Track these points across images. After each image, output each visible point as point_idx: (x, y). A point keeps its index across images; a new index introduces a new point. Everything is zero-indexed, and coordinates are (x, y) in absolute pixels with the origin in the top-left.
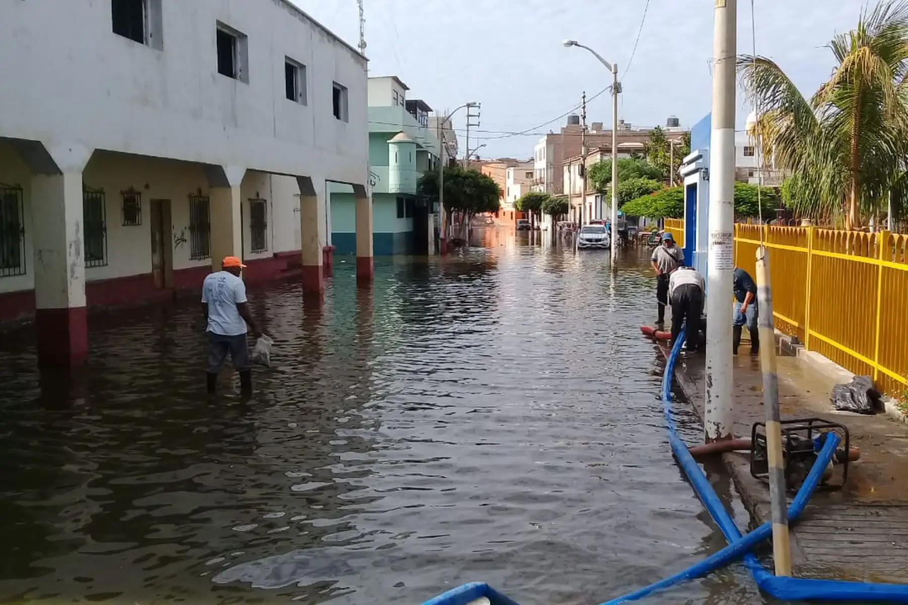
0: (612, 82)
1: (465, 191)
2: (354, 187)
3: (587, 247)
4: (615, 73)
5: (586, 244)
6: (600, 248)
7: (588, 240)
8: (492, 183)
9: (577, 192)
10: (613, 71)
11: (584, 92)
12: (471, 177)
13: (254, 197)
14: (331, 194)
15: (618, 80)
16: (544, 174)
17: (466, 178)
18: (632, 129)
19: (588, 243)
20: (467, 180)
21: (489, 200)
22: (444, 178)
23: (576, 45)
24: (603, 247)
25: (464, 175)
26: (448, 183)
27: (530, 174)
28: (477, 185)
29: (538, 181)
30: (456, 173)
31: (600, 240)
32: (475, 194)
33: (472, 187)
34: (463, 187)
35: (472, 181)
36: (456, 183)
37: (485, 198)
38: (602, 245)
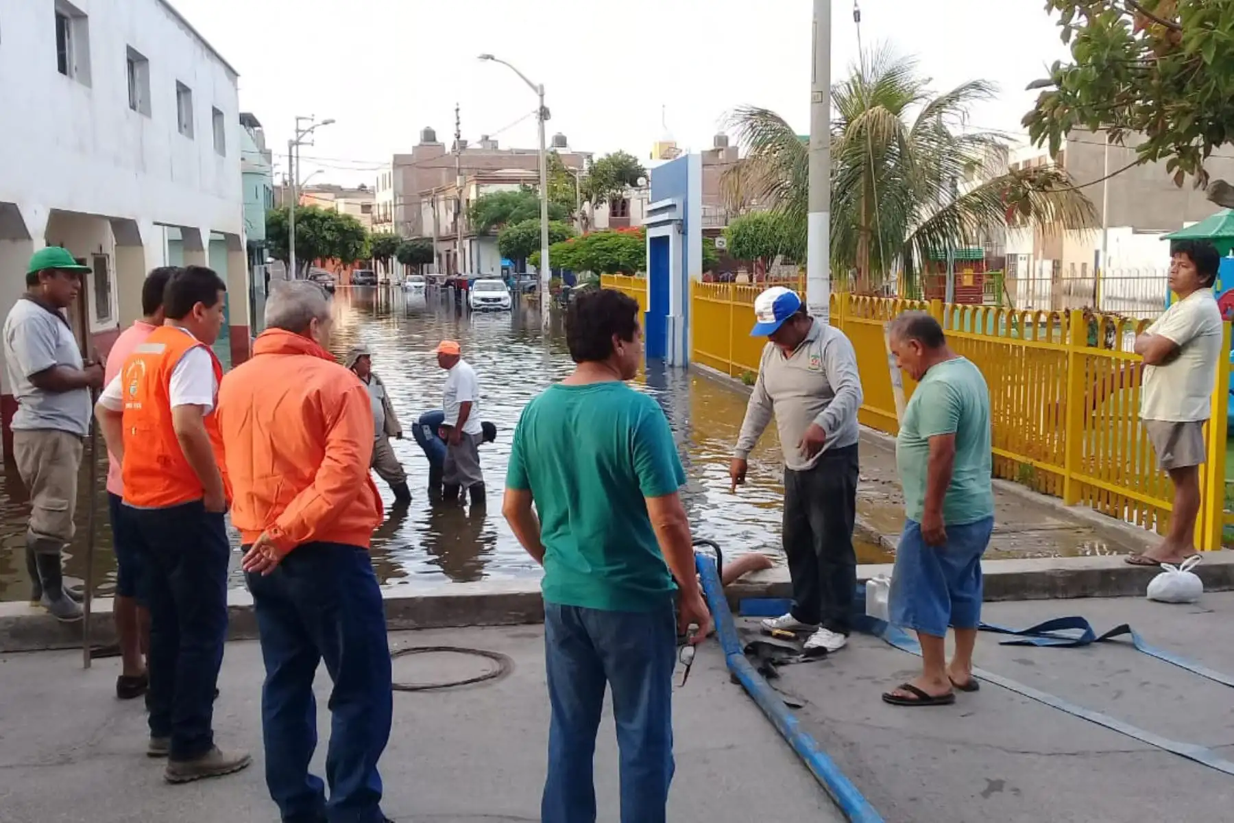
0: (537, 107)
1: (325, 237)
2: (181, 230)
3: (483, 309)
4: (542, 96)
5: (481, 305)
6: (499, 310)
7: (483, 299)
8: (357, 226)
9: (443, 232)
10: (539, 93)
11: (458, 104)
13: (97, 251)
14: (170, 241)
15: (546, 104)
16: (390, 209)
17: (323, 220)
18: (500, 148)
19: (483, 303)
20: (326, 223)
21: (356, 249)
22: (296, 220)
23: (493, 59)
24: (503, 308)
25: (321, 216)
26: (301, 226)
27: (367, 208)
28: (340, 229)
29: (382, 218)
30: (310, 213)
31: (499, 299)
32: (337, 240)
33: (333, 231)
34: (321, 232)
35: (333, 223)
36: (312, 226)
37: (351, 245)
38: (502, 305)
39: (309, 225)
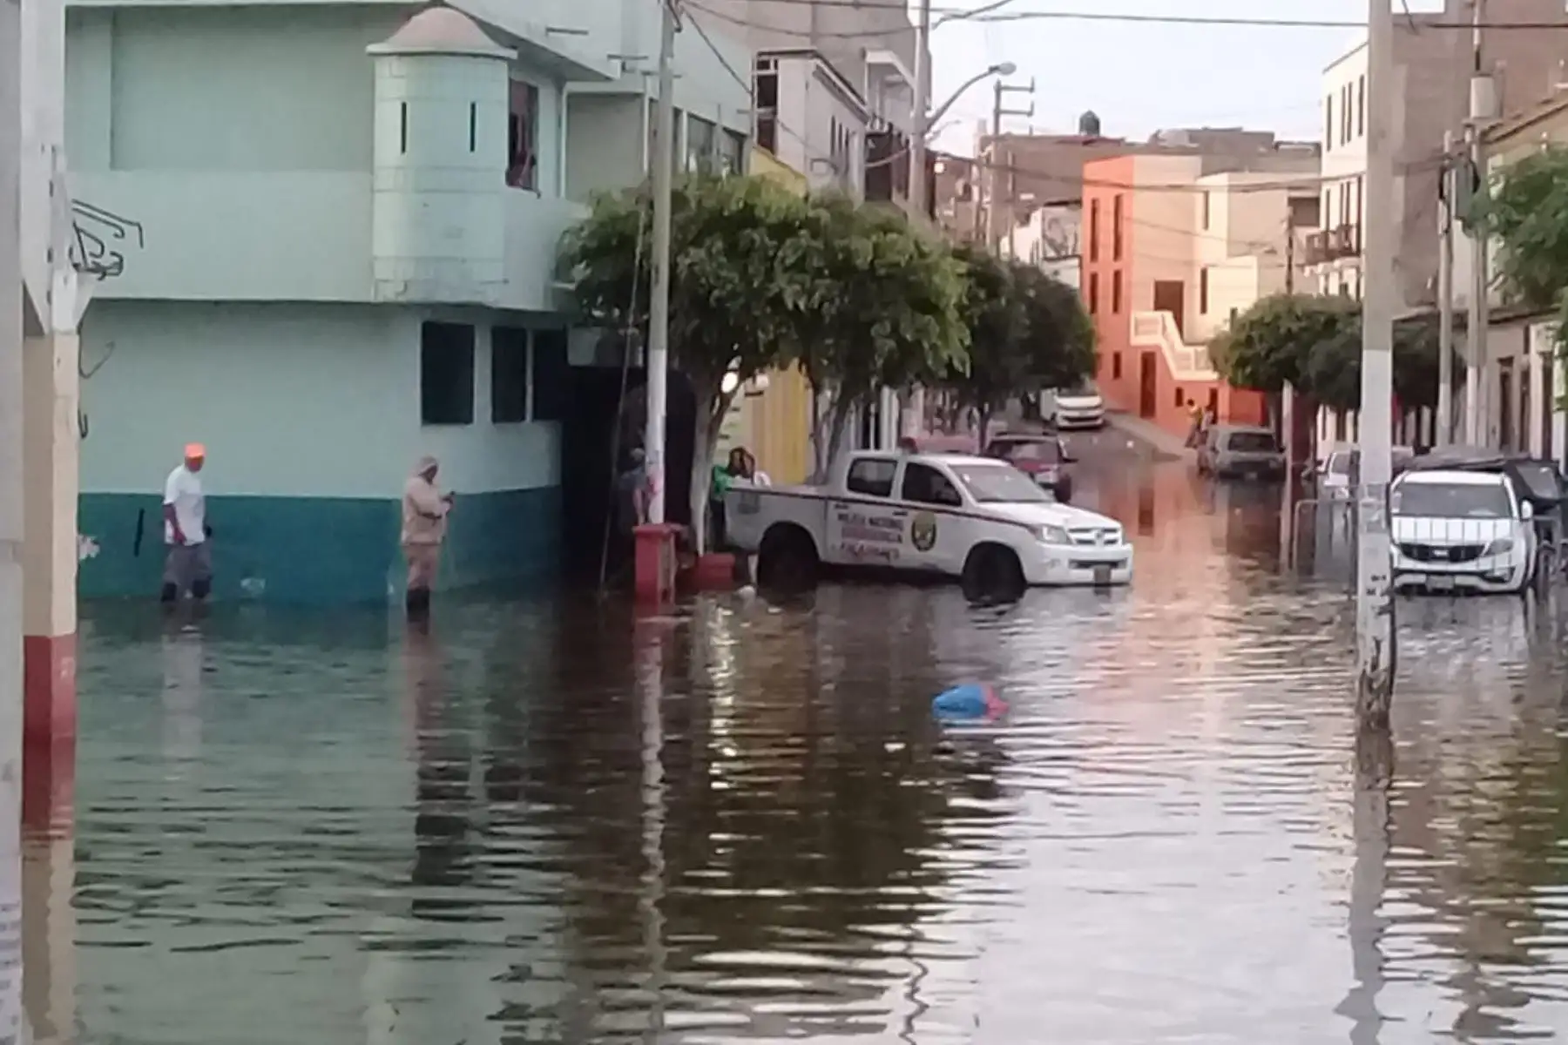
6: (1471, 592)
12: (812, 225)
16: (1361, 212)
17: (784, 229)
21: (901, 341)
22: (678, 228)
24: (1485, 586)
25: (772, 219)
26: (696, 254)
27: (1305, 208)
28: (842, 268)
30: (735, 206)
32: (829, 310)
33: (818, 273)
34: (769, 276)
35: (819, 244)
36: (737, 253)
37: (879, 330)
38: (1482, 575)
39: (732, 251)
